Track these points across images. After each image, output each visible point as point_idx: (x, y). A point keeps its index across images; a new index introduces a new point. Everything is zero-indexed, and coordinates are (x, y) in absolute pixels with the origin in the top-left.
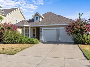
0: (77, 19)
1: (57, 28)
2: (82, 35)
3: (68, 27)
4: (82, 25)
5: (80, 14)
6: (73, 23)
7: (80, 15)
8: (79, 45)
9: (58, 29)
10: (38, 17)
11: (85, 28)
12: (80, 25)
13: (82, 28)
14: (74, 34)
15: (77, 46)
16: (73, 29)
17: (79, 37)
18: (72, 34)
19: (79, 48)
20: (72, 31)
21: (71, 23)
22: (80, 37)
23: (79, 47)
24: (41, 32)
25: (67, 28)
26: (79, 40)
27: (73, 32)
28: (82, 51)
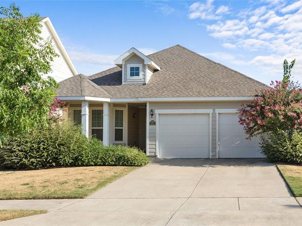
0: (275, 84)
1: (210, 111)
2: (290, 134)
3: (249, 109)
4: (288, 104)
5: (285, 62)
6: (263, 96)
7: (287, 67)
8: (281, 167)
9: (214, 113)
10: (140, 66)
11: (298, 114)
12: (284, 104)
13: (290, 114)
14: (264, 131)
15: (275, 168)
16: (262, 114)
17: (279, 140)
18: (261, 131)
19: (278, 173)
20: (259, 122)
21: (257, 96)
22: (285, 141)
23: (279, 171)
24: (153, 123)
25: (245, 111)
26: (281, 149)
27: (262, 126)
28: (285, 180)
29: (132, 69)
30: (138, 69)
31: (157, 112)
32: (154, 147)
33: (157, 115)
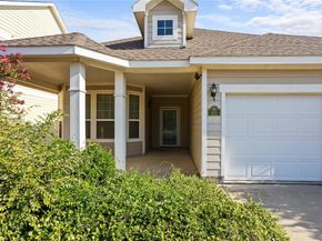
29: (160, 23)
30: (170, 23)
31: (223, 89)
32: (217, 158)
33: (223, 95)
